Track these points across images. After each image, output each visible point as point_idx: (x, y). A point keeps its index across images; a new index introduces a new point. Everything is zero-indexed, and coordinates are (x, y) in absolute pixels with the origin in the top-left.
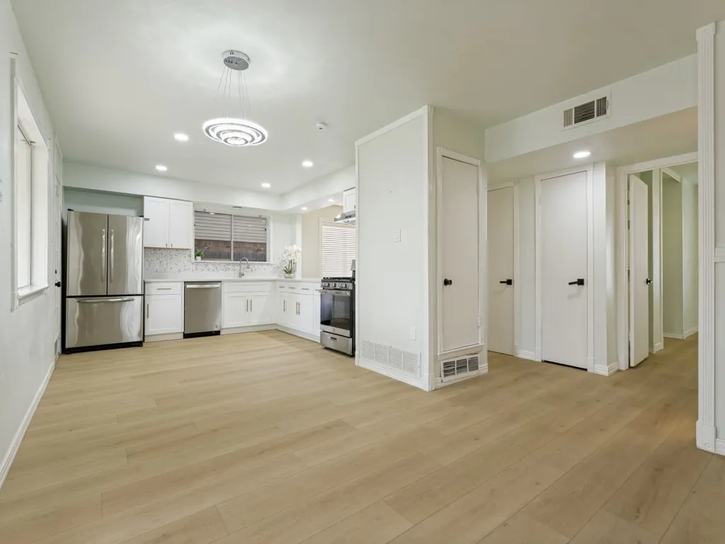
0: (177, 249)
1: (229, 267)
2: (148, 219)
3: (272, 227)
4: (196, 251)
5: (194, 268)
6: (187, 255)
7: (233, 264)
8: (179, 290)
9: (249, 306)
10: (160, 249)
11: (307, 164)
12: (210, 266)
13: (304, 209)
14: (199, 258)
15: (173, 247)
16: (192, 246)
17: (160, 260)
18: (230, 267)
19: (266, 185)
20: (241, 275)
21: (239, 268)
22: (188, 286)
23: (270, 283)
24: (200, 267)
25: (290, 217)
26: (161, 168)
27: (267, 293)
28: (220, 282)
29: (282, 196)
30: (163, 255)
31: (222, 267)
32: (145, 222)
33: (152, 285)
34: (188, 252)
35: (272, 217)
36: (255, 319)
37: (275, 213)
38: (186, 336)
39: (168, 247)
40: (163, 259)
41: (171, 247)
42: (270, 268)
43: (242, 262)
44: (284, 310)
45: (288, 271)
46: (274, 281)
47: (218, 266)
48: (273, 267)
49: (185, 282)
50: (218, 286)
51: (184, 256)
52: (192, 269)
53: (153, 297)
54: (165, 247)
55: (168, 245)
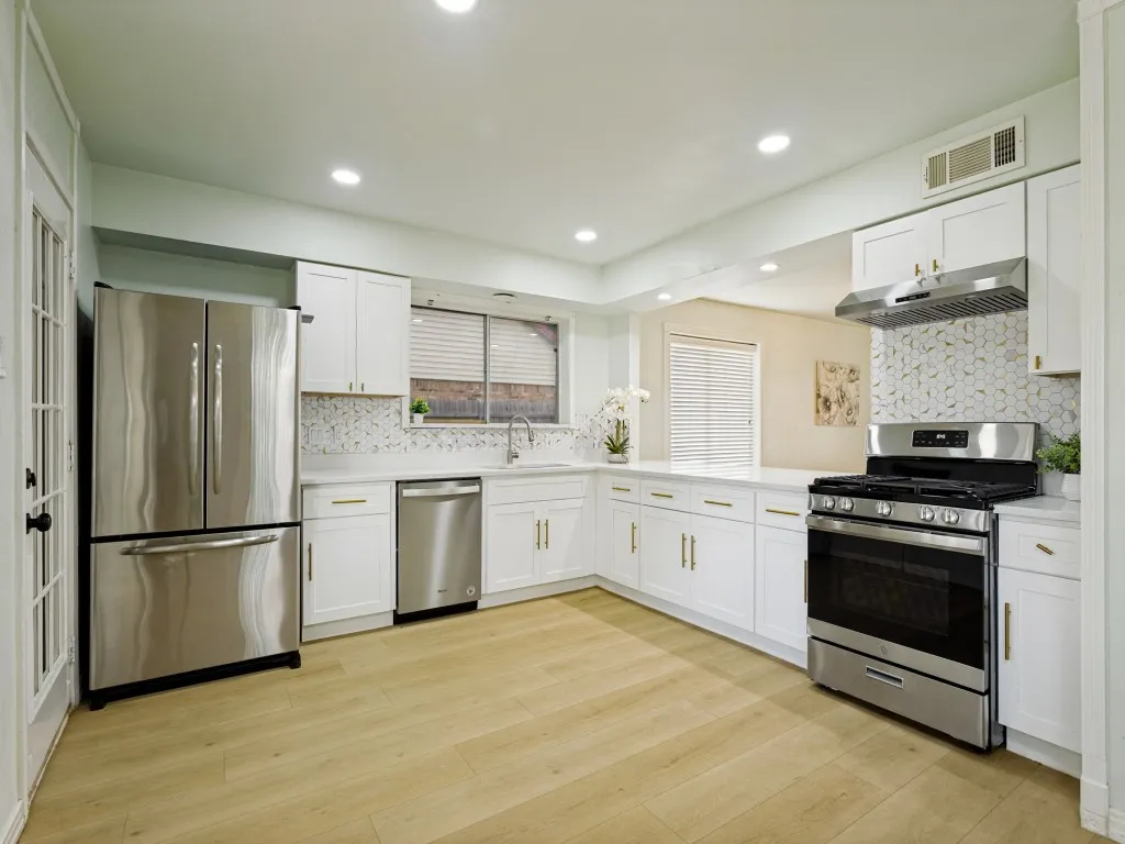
0: (370, 397)
1: (482, 437)
2: (308, 319)
4: (412, 400)
5: (409, 442)
6: (392, 410)
7: (493, 432)
8: (384, 499)
9: (542, 534)
10: (332, 396)
11: (774, 144)
12: (443, 437)
13: (664, 297)
14: (419, 417)
15: (366, 392)
16: (404, 389)
17: (333, 423)
18: (487, 437)
19: (586, 236)
20: (512, 456)
21: (506, 440)
23: (585, 478)
24: (421, 440)
26: (346, 177)
27: (579, 503)
28: (479, 478)
29: (603, 270)
30: (340, 412)
31: (469, 438)
32: (304, 326)
33: (320, 491)
34: (395, 404)
36: (556, 568)
37: (578, 309)
38: (401, 619)
39: (354, 392)
40: (341, 421)
41: (360, 392)
42: (569, 440)
43: (515, 425)
44: (633, 547)
45: (617, 448)
46: (596, 471)
47: (459, 436)
48: (575, 436)
49: (398, 482)
50: (475, 489)
51: (387, 412)
52: (403, 445)
53: (320, 525)
54: (348, 391)
55: (354, 387)
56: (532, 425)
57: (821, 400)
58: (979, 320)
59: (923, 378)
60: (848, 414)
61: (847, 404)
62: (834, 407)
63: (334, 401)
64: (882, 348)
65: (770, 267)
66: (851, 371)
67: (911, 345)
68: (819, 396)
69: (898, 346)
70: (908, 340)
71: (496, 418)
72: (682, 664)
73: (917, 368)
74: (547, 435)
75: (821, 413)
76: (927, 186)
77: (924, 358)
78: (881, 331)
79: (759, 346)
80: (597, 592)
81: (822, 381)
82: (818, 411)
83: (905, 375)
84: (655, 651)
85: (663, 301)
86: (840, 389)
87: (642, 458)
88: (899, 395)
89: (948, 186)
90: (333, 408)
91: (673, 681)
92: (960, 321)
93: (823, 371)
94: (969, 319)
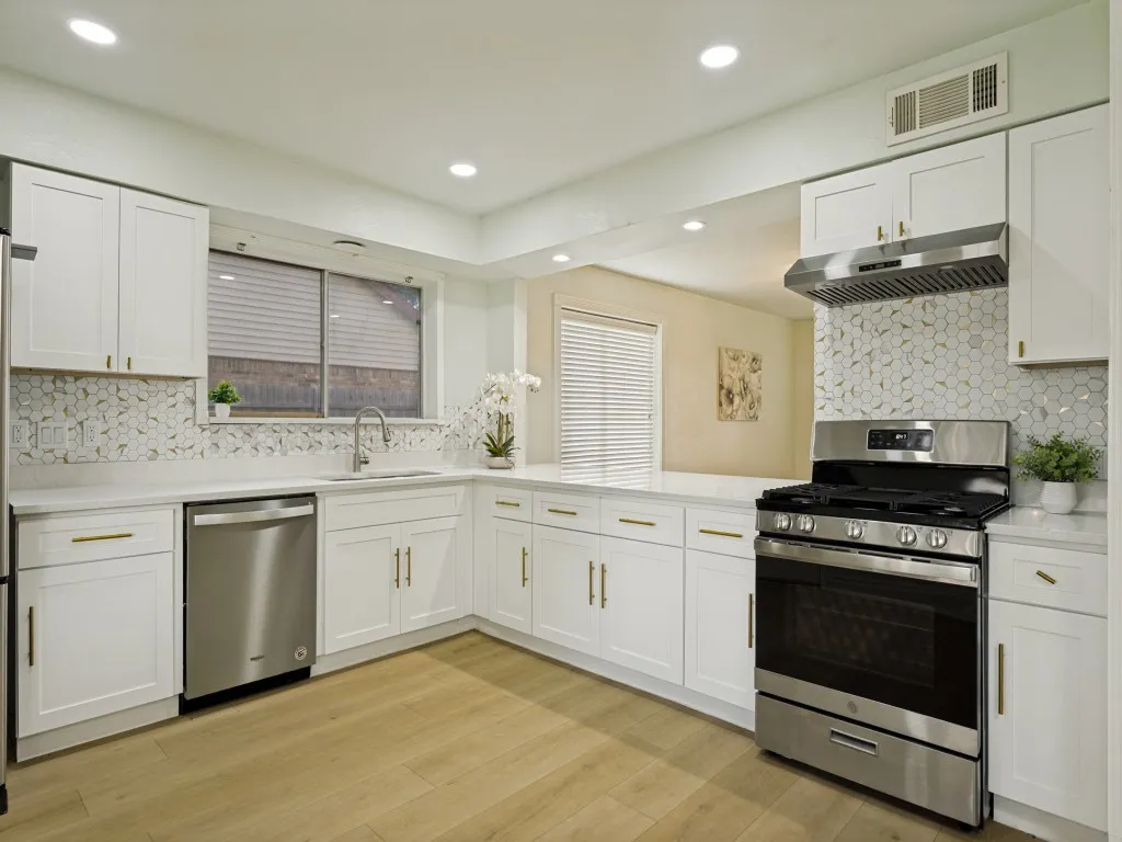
0: (145, 378)
1: (318, 437)
2: (27, 253)
3: (439, 313)
4: (211, 384)
5: (207, 443)
6: (180, 397)
7: (333, 429)
8: (165, 532)
9: (402, 567)
10: (78, 375)
11: (719, 57)
12: (260, 436)
13: (561, 258)
14: (223, 409)
15: (135, 370)
16: (200, 369)
17: (81, 416)
18: (325, 436)
19: (464, 170)
20: (360, 462)
21: (351, 439)
22: (200, 520)
23: (461, 489)
24: (226, 440)
25: (492, 288)
26: (92, 32)
27: (452, 522)
28: (313, 495)
29: (482, 220)
30: (93, 400)
31: (298, 437)
32: (18, 264)
33: (49, 524)
34: (185, 390)
35: (441, 285)
36: (421, 612)
37: (449, 269)
38: (190, 706)
39: (114, 370)
40: (93, 413)
41: (124, 370)
42: (436, 439)
43: (364, 420)
44: (524, 579)
45: (499, 449)
46: (473, 481)
47: (284, 434)
48: (444, 434)
49: (186, 505)
50: (307, 510)
51: (171, 401)
52: (197, 449)
53: (49, 576)
54: (104, 369)
55: (113, 362)
56: (387, 420)
57: (724, 392)
58: (940, 298)
59: (876, 366)
60: (751, 409)
61: (749, 397)
62: (737, 400)
63: (82, 383)
64: (828, 330)
65: (694, 226)
66: (754, 360)
67: (862, 326)
68: (721, 387)
69: (847, 327)
70: (857, 321)
71: (337, 410)
72: (598, 740)
73: (869, 354)
74: (408, 432)
75: (724, 406)
76: (893, 129)
77: (877, 343)
78: (827, 309)
79: (660, 326)
80: (474, 639)
81: (726, 371)
82: (721, 404)
83: (855, 363)
84: (559, 722)
85: (558, 263)
86: (742, 379)
87: (530, 461)
88: (847, 386)
89: (917, 132)
90: (81, 395)
91: (588, 767)
92: (918, 300)
93: (726, 360)
94: (929, 297)
